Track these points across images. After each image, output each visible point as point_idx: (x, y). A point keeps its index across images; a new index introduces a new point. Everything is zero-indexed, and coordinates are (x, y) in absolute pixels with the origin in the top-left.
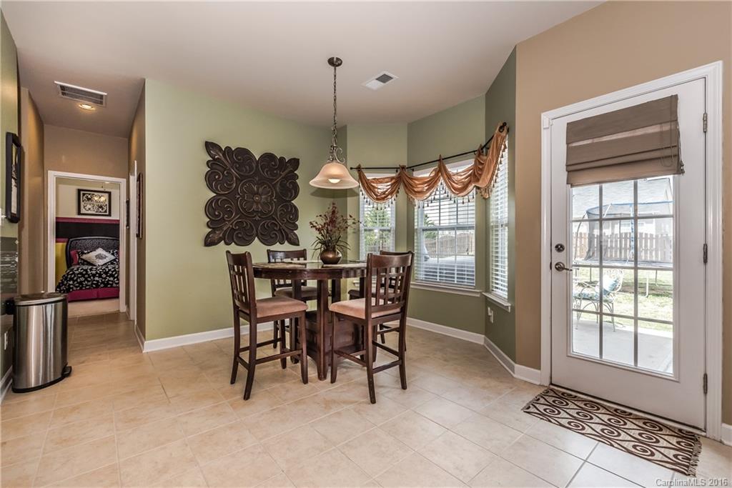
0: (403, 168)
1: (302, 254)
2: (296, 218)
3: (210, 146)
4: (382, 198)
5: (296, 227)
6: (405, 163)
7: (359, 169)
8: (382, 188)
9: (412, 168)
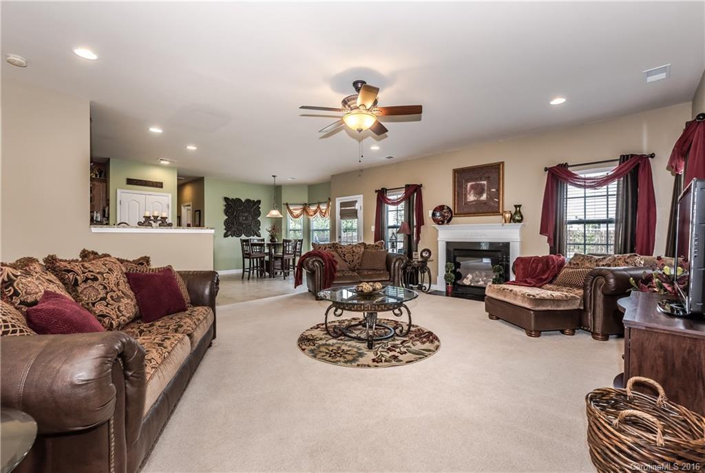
0: (306, 204)
1: (263, 240)
2: (260, 225)
3: (226, 199)
4: (297, 216)
5: (259, 229)
6: (307, 202)
7: (287, 204)
8: (297, 212)
9: (310, 205)
